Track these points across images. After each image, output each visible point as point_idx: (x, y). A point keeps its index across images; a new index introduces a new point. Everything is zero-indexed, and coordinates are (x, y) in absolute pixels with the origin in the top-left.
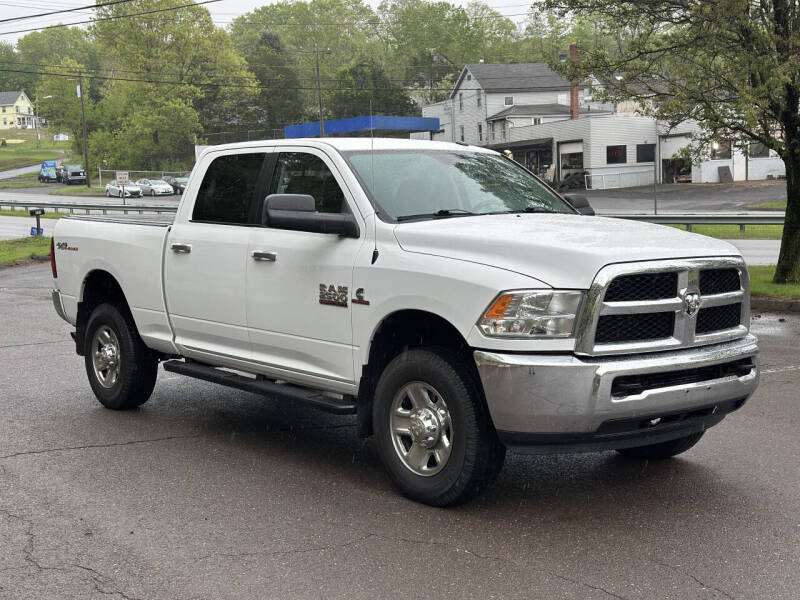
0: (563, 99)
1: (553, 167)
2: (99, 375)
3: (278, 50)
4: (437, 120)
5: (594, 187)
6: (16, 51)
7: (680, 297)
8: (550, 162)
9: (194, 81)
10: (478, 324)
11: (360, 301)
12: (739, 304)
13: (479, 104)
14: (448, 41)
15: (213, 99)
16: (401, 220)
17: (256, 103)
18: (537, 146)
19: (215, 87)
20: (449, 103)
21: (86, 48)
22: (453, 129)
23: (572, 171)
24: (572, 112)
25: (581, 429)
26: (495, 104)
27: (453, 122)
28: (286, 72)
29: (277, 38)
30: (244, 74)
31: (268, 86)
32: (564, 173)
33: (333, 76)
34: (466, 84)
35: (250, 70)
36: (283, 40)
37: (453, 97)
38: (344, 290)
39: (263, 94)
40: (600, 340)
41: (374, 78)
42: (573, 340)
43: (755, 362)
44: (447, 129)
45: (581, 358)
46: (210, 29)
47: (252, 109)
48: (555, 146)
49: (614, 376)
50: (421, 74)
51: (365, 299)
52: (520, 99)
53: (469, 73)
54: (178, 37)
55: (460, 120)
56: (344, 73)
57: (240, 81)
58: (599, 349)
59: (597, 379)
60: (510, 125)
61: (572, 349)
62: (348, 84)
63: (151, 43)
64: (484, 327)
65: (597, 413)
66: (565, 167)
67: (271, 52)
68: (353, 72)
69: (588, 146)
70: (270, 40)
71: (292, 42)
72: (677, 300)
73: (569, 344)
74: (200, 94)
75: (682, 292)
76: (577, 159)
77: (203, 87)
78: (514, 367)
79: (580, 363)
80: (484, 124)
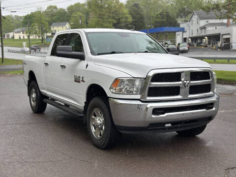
0: (225, 21)
1: (220, 42)
2: (32, 102)
3: (138, 8)
4: (184, 28)
5: (233, 48)
6: (66, 10)
7: (182, 81)
8: (219, 40)
9: (113, 18)
10: (110, 89)
11: (83, 81)
12: (210, 84)
13: (198, 23)
14: (191, 4)
15: (118, 23)
16: (98, 54)
17: (131, 24)
18: (215, 36)
19: (119, 19)
20: (189, 23)
21: (85, 9)
22: (189, 31)
23: (226, 44)
24: (227, 25)
25: (142, 125)
26: (203, 23)
27: (189, 29)
28: (140, 15)
29: (138, 5)
30: (128, 15)
31: (135, 19)
32: (223, 44)
33: (154, 15)
34: (194, 16)
35: (130, 14)
36: (140, 5)
37: (190, 21)
38: (79, 77)
39: (133, 21)
40: (149, 95)
41: (167, 16)
42: (140, 95)
43: (215, 104)
44: (188, 31)
45: (142, 101)
46: (118, 2)
47: (130, 26)
48: (221, 35)
49: (153, 108)
50: (181, 14)
51: (84, 80)
52: (211, 21)
53: (195, 13)
54: (109, 5)
55: (192, 28)
56: (157, 15)
57: (127, 18)
58: (149, 98)
59: (147, 109)
60: (207, 29)
61: (139, 98)
62: (159, 18)
63: (102, 7)
64: (112, 90)
65: (147, 120)
66: (224, 42)
67: (136, 9)
68: (160, 14)
69: (231, 36)
70: (136, 5)
71: (143, 6)
72: (181, 82)
73: (138, 97)
74: (115, 22)
75: (183, 79)
76: (228, 40)
77: (116, 19)
78: (121, 104)
79: (141, 103)
80: (199, 29)
